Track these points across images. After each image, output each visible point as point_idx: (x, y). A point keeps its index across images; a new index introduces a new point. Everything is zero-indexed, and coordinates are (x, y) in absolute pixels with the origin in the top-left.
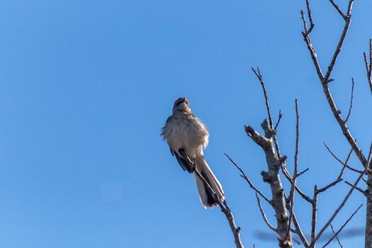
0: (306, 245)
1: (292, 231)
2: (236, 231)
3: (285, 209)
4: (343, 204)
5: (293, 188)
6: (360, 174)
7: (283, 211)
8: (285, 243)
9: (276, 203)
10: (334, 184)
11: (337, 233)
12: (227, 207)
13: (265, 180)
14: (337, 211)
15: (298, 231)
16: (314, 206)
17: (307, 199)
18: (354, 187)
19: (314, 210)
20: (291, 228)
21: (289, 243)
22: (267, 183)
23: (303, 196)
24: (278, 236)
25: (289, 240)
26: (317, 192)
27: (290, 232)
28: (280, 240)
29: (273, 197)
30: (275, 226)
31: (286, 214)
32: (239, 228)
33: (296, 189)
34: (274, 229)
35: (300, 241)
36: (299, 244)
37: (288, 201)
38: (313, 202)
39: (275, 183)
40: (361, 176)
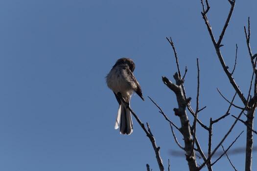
0: (205, 159)
1: (195, 149)
2: (157, 150)
3: (190, 134)
4: (230, 131)
5: (196, 120)
6: (242, 110)
7: (189, 136)
8: (190, 157)
9: (184, 130)
10: (223, 117)
11: (226, 151)
12: (151, 133)
13: (176, 114)
14: (226, 136)
15: (199, 150)
16: (210, 132)
17: (205, 127)
18: (238, 119)
19: (210, 135)
20: (195, 147)
21: (193, 158)
22: (177, 116)
23: (203, 126)
24: (185, 152)
25: (193, 155)
26: (212, 122)
27: (194, 150)
28: (186, 156)
29: (182, 126)
30: (183, 146)
31: (191, 137)
32: (159, 148)
33: (198, 121)
34: (182, 148)
35: (201, 156)
36: (200, 158)
37: (192, 129)
38: (210, 130)
39: (183, 116)
40: (242, 112)
